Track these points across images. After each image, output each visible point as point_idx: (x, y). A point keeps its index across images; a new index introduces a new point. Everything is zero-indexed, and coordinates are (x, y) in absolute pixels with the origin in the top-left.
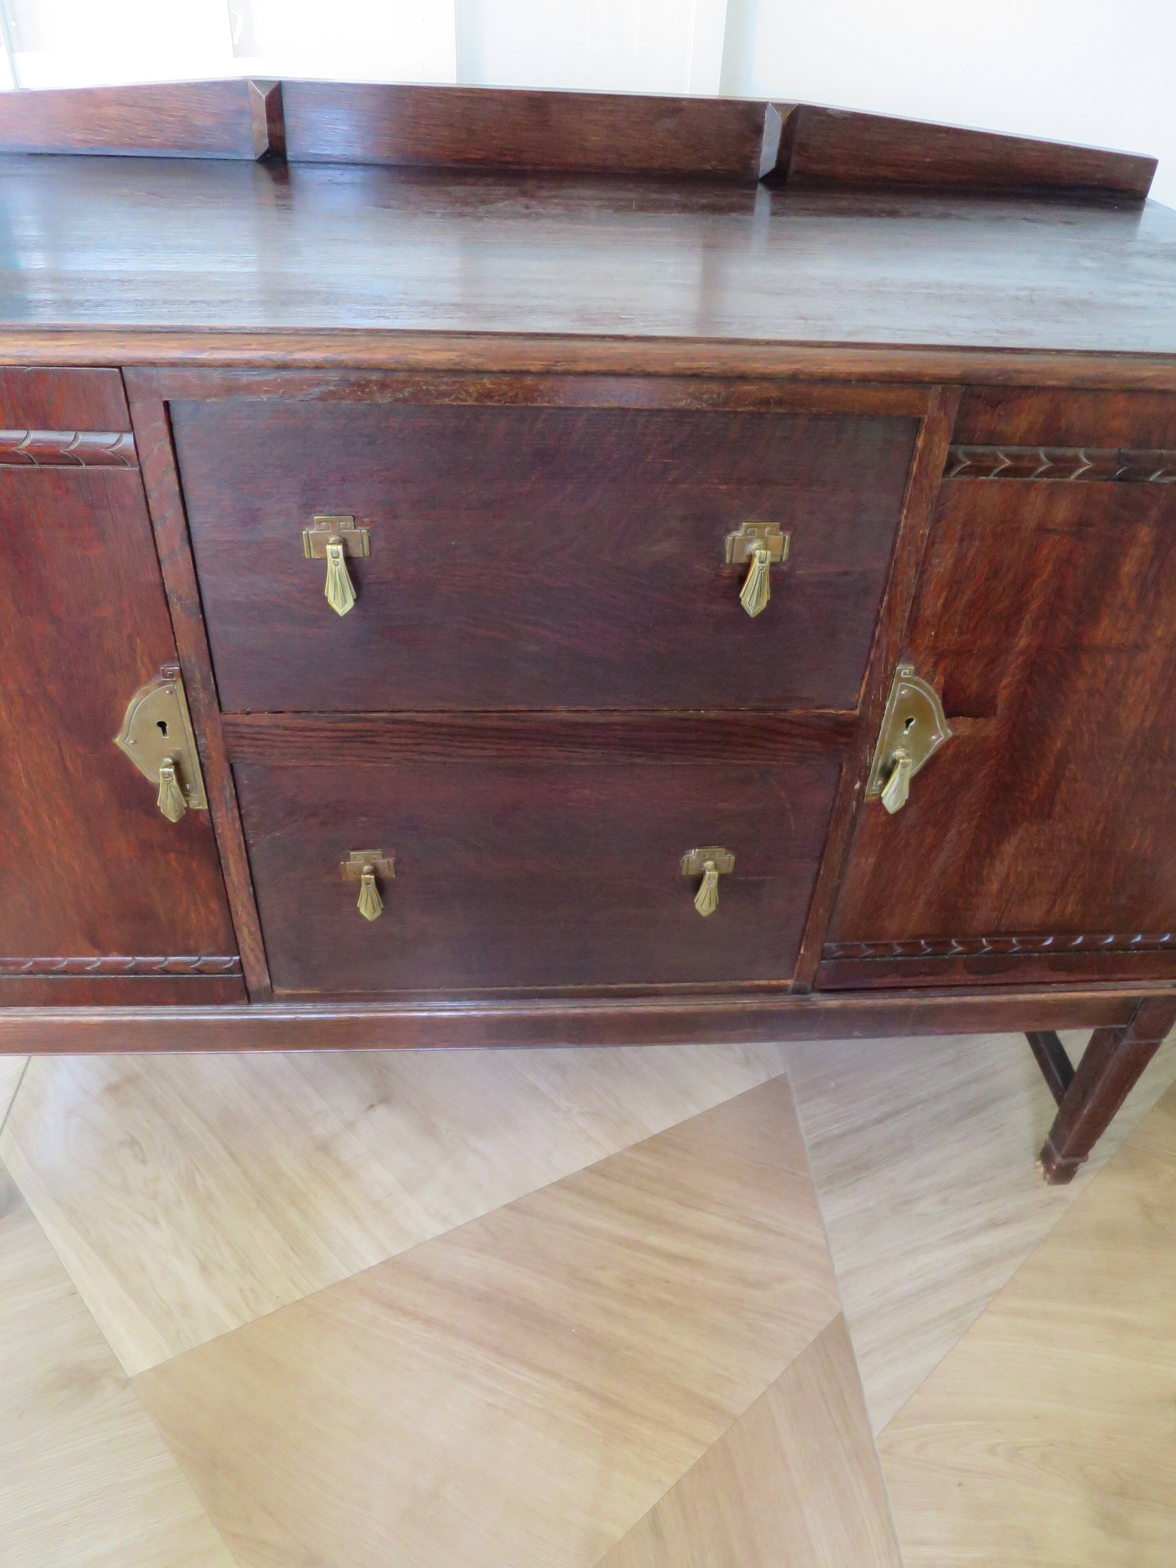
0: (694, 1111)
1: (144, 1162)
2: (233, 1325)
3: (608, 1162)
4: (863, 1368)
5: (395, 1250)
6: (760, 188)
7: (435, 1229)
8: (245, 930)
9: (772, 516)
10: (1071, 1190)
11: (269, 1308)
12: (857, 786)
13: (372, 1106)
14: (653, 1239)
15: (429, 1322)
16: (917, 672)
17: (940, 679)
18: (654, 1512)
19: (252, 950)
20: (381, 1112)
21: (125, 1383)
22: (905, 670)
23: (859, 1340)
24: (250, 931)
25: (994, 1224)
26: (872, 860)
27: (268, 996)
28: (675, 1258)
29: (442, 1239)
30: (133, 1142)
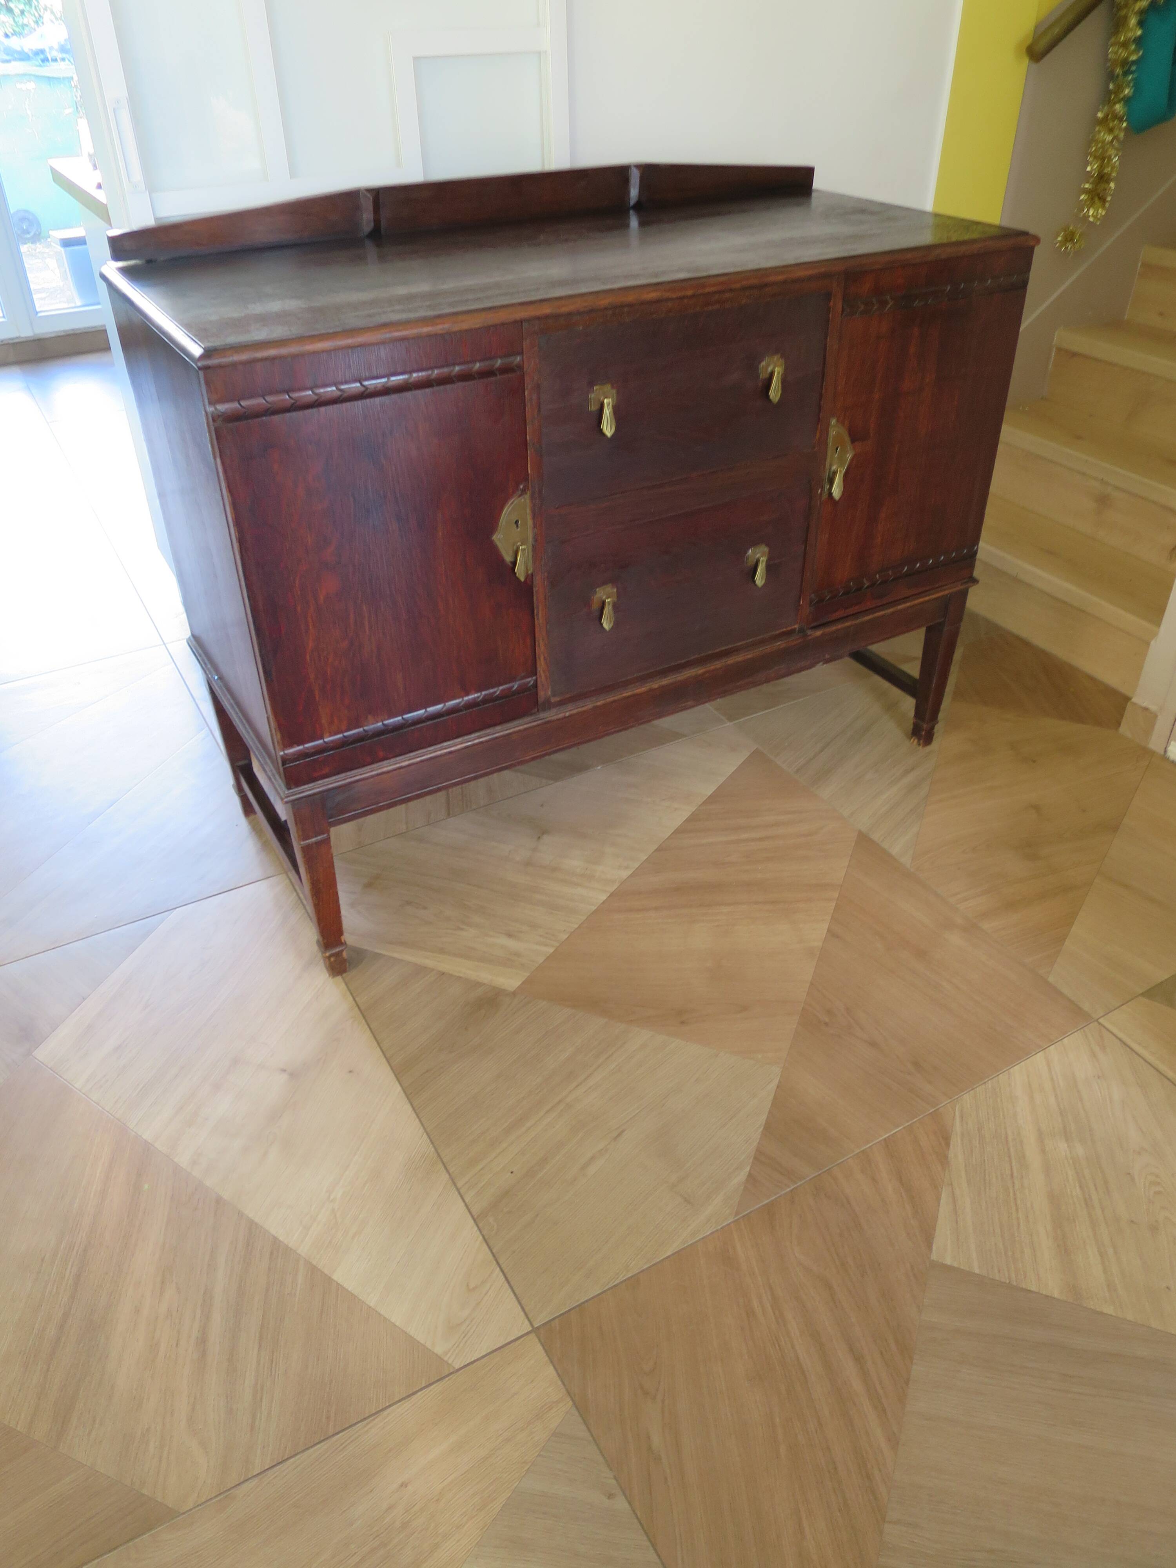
0: (721, 780)
1: (425, 908)
2: (551, 950)
3: (693, 814)
4: (885, 845)
5: (612, 888)
6: (631, 212)
7: (625, 874)
8: (542, 658)
9: (776, 352)
10: (935, 745)
11: (564, 936)
12: (819, 491)
13: (539, 837)
14: (745, 836)
15: (656, 909)
16: (838, 421)
17: (846, 422)
18: (829, 931)
19: (544, 671)
20: (546, 838)
21: (514, 994)
22: (833, 421)
23: (876, 837)
24: (544, 657)
25: (907, 772)
26: (827, 536)
27: (548, 705)
28: (761, 839)
29: (631, 876)
30: (409, 903)
